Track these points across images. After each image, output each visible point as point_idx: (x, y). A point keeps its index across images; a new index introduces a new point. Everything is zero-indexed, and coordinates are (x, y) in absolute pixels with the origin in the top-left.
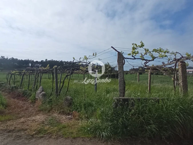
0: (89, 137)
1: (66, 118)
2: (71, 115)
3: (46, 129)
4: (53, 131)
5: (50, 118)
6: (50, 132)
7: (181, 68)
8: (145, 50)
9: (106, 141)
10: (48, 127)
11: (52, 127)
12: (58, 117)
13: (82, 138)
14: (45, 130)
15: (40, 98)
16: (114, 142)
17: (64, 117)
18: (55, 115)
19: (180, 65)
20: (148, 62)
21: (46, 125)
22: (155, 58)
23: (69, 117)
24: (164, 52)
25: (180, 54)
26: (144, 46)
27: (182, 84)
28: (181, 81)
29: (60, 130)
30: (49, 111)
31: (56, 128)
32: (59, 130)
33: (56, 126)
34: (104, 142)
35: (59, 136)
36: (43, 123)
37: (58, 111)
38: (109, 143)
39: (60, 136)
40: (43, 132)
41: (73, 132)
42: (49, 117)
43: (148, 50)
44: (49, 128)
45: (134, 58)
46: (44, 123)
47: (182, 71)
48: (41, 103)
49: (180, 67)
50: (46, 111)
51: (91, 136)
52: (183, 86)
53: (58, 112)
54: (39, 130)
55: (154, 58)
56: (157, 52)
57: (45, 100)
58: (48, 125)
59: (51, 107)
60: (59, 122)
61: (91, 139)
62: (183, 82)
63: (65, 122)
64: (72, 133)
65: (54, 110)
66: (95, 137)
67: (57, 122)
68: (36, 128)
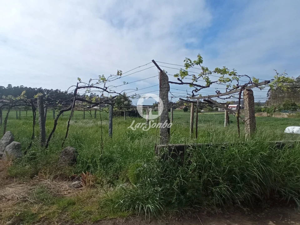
0: (124, 216)
1: (70, 187)
2: (78, 179)
3: (35, 212)
4: (49, 214)
5: (37, 189)
6: (44, 217)
7: (248, 99)
8: (203, 69)
9: (155, 219)
10: (36, 207)
11: (45, 207)
12: (53, 186)
13: (111, 219)
14: (33, 215)
15: (9, 153)
16: (167, 219)
17: (65, 185)
18: (47, 182)
19: (247, 95)
20: (200, 90)
21: (31, 203)
22: (211, 83)
23: (75, 185)
24: (230, 73)
25: (249, 77)
26: (202, 63)
27: (250, 121)
28: (248, 117)
29: (64, 209)
30: (32, 177)
31: (55, 207)
32: (62, 210)
33: (53, 203)
34: (150, 222)
35: (65, 222)
36: (24, 200)
37: (50, 175)
38: (160, 222)
39: (68, 221)
40: (28, 218)
41: (91, 211)
42: (33, 187)
43: (207, 69)
44: (41, 208)
45: (180, 82)
46: (27, 200)
47: (249, 104)
48: (10, 163)
49: (246, 97)
50: (24, 177)
51: (126, 214)
52: (250, 124)
53: (52, 177)
54: (19, 216)
55: (209, 83)
56: (220, 72)
57: (20, 157)
58: (36, 203)
59: (36, 168)
60: (58, 196)
61: (127, 220)
62: (250, 118)
63: (69, 193)
64: (90, 213)
65: (43, 174)
66: (134, 215)
67: (55, 196)
68: (12, 212)
